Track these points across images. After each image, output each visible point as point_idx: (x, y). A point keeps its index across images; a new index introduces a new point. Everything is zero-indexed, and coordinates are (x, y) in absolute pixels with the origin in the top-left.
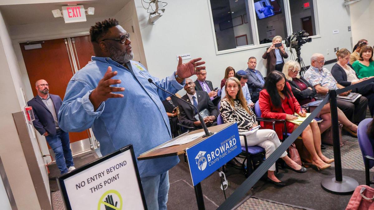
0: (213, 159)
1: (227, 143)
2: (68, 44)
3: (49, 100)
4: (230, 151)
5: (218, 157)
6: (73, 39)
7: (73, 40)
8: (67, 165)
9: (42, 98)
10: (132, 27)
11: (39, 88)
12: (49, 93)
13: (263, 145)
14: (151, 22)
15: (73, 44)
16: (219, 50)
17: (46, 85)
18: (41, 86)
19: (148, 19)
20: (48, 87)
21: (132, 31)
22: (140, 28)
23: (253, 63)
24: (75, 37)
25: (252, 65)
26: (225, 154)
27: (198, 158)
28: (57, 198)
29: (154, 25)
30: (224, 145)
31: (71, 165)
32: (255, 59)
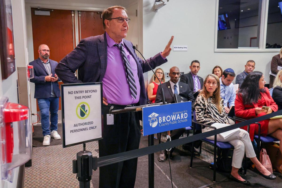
0: (163, 122)
1: (178, 115)
2: (74, 16)
3: (47, 64)
4: (180, 121)
5: (168, 122)
6: (80, 12)
7: (80, 14)
8: (51, 128)
9: (42, 62)
10: (137, 11)
11: (41, 53)
12: (49, 58)
13: (232, 143)
14: (155, 9)
15: (79, 17)
16: (218, 48)
17: (48, 51)
18: (43, 52)
19: (152, 5)
20: (48, 53)
21: (135, 14)
22: (144, 12)
23: (251, 66)
24: (81, 11)
25: (249, 69)
26: (175, 122)
27: (151, 117)
28: (37, 152)
29: (157, 12)
30: (176, 115)
31: (54, 129)
32: (253, 63)
